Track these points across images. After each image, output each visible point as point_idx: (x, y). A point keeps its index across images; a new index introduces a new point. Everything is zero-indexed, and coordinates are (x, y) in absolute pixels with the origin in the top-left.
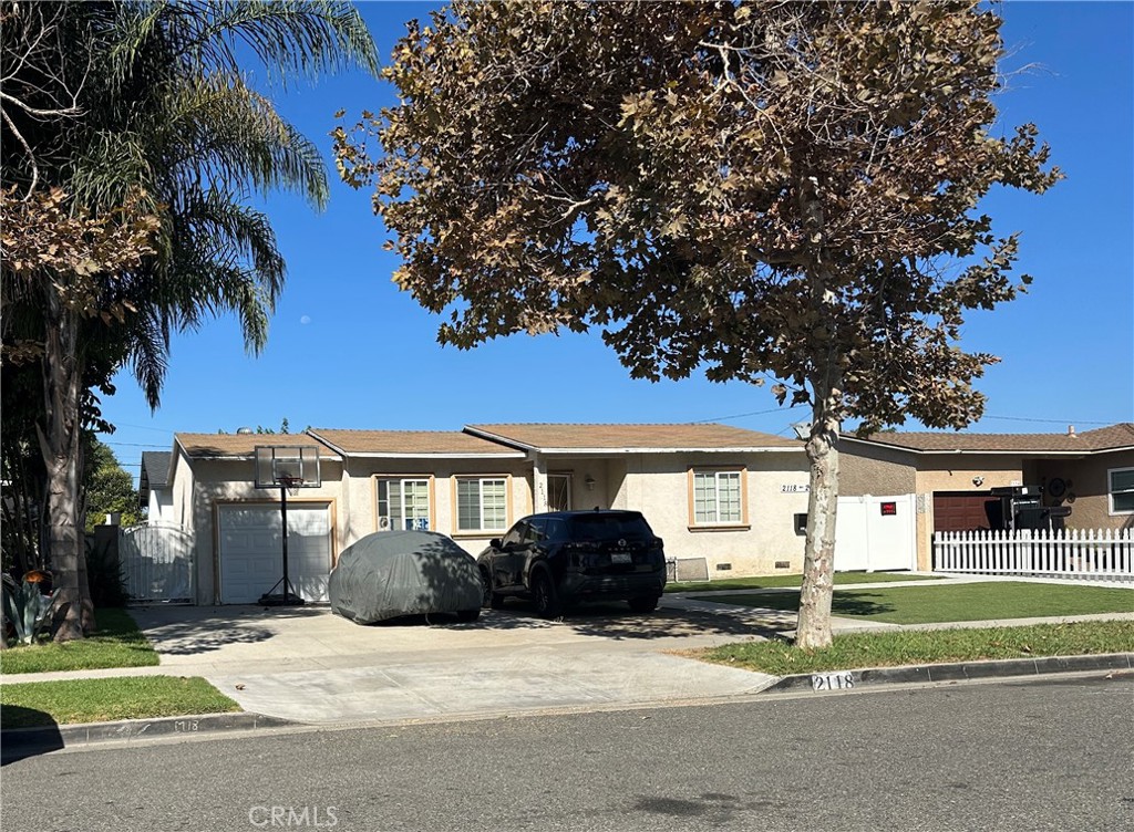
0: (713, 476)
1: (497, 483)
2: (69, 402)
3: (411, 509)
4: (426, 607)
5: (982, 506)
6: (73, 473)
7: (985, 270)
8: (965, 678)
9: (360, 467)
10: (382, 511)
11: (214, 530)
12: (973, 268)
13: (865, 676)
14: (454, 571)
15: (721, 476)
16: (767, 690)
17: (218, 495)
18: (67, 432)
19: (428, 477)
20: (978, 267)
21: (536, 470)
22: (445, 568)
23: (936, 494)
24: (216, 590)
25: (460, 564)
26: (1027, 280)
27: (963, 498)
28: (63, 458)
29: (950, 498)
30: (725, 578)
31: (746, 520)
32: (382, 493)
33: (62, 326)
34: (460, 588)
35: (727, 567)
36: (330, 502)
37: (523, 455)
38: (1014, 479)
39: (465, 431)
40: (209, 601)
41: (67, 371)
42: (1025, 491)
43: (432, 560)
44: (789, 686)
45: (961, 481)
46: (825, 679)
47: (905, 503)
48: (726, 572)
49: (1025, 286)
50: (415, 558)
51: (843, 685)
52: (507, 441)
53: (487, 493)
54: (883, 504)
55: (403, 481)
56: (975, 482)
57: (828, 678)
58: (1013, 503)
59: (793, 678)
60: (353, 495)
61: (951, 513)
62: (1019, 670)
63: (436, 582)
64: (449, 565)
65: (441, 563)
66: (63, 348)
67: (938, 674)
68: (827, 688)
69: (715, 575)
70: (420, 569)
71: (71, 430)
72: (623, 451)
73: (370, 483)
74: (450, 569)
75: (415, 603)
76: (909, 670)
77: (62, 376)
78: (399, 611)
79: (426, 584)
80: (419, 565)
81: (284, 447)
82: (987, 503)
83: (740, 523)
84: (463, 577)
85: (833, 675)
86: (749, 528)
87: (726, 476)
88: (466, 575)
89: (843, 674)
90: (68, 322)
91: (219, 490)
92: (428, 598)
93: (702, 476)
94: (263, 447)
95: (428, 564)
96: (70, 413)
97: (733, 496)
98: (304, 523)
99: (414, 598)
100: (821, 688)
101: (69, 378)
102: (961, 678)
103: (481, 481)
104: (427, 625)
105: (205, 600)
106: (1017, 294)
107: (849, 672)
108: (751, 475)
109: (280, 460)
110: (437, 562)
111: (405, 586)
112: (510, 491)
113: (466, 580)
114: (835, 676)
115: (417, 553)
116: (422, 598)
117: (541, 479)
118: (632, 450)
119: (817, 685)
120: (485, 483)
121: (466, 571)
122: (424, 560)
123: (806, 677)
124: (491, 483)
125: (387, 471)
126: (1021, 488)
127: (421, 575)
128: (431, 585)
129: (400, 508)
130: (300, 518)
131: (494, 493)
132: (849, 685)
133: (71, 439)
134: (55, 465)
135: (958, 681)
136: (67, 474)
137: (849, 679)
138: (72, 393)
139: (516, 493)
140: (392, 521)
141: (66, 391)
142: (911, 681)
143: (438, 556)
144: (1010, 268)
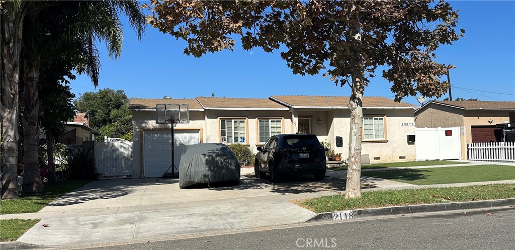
0: (372, 119)
1: (277, 121)
2: (14, 82)
3: (237, 133)
4: (207, 180)
5: (493, 132)
6: (14, 117)
7: (444, 26)
8: (410, 213)
9: (212, 114)
10: (223, 133)
11: (141, 144)
12: (439, 26)
13: (359, 213)
14: (222, 163)
15: (375, 119)
16: (309, 221)
17: (143, 127)
18: (12, 96)
19: (245, 119)
20: (441, 25)
21: (293, 115)
22: (217, 162)
23: (472, 126)
24: (142, 171)
25: (225, 159)
26: (463, 31)
27: (485, 128)
28: (9, 109)
29: (479, 129)
30: (377, 163)
31: (386, 138)
32: (223, 126)
33: (11, 45)
34: (224, 171)
35: (378, 158)
36: (199, 130)
37: (288, 109)
38: (506, 120)
39: (270, 99)
40: (138, 176)
41: (13, 67)
42: (509, 125)
43: (211, 158)
44: (320, 218)
45: (483, 121)
46: (339, 214)
47: (456, 131)
48: (378, 160)
49: (463, 34)
50: (202, 156)
51: (348, 217)
52: (283, 103)
53: (273, 126)
54: (446, 131)
55: (233, 121)
56: (489, 122)
57: (340, 214)
58: (504, 131)
59: (322, 215)
60: (209, 127)
61: (479, 135)
62: (437, 209)
63: (212, 168)
64: (219, 160)
65: (215, 159)
66: (11, 56)
67: (396, 211)
68: (340, 219)
69: (373, 162)
70: (205, 162)
71: (14, 95)
72: (330, 107)
73: (216, 122)
74: (220, 162)
75: (201, 178)
76: (382, 210)
77: (10, 69)
78: (194, 182)
79: (207, 169)
80: (204, 160)
81: (171, 105)
82: (495, 131)
83: (383, 139)
84: (226, 165)
85: (343, 213)
86: (388, 141)
87: (377, 119)
88: (228, 164)
89: (348, 212)
90: (14, 43)
91: (144, 125)
92: (208, 176)
93: (367, 119)
94: (160, 104)
95: (209, 159)
96: (14, 87)
97: (380, 128)
98: (187, 140)
99: (201, 175)
100: (337, 219)
101: (14, 70)
102: (407, 213)
103: (270, 120)
104: (209, 188)
105: (136, 176)
106: (459, 37)
107: (351, 211)
108: (388, 119)
109: (169, 111)
110: (213, 158)
111: (197, 170)
112: (284, 125)
113: (227, 167)
114: (344, 213)
115: (203, 154)
116: (205, 176)
117: (296, 120)
118: (334, 107)
119: (335, 217)
120: (272, 121)
121: (228, 163)
122: (207, 157)
123: (329, 214)
124: (274, 121)
125: (225, 116)
126: (507, 124)
127: (205, 165)
128: (210, 169)
129: (232, 133)
130: (185, 138)
131: (275, 126)
132: (351, 217)
133: (14, 100)
134: (5, 112)
135: (406, 214)
136: (11, 117)
137: (351, 214)
138: (15, 77)
139: (286, 126)
140: (228, 138)
141: (12, 76)
142: (383, 215)
143: (214, 155)
144: (455, 26)
